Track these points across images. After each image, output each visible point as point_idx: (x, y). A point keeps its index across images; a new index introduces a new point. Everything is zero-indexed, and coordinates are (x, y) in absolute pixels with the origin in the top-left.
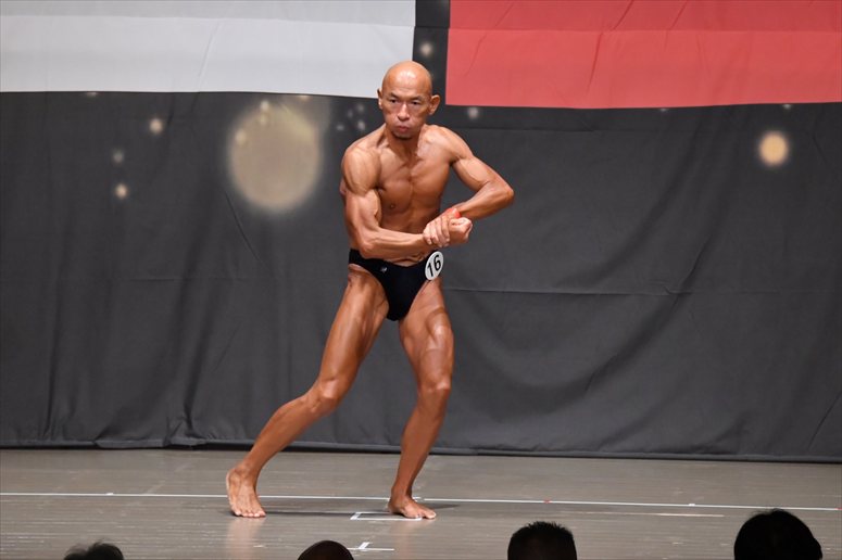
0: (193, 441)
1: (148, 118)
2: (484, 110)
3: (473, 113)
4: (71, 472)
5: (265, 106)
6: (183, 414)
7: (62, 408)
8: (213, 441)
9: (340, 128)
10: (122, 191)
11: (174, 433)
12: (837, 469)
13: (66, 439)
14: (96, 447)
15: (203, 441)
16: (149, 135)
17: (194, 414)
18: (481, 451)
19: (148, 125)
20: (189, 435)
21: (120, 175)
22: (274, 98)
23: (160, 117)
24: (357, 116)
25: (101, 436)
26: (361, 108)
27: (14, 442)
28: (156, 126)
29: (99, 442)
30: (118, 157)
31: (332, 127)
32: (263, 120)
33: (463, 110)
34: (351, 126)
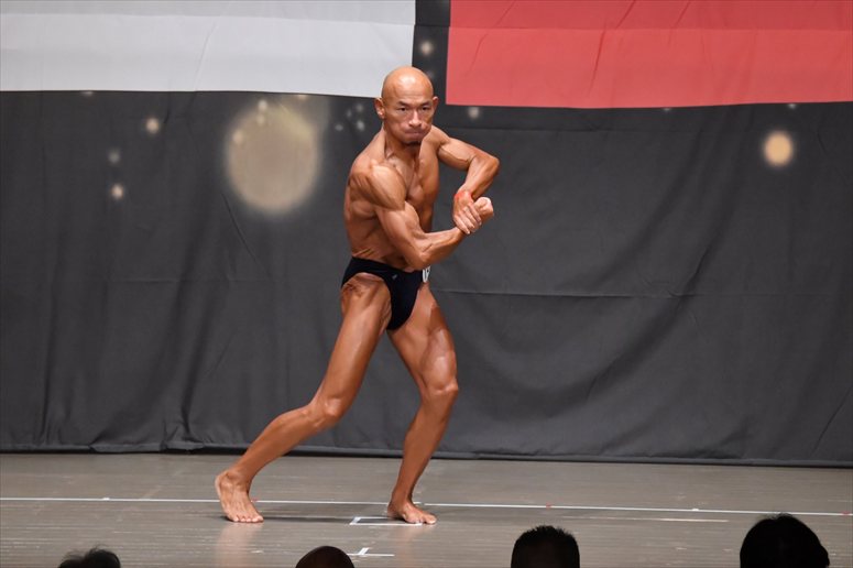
0: (191, 445)
1: (144, 117)
2: (485, 110)
3: (474, 113)
4: (66, 477)
5: (263, 105)
6: (180, 418)
7: (57, 411)
8: (211, 445)
9: (339, 128)
10: (118, 192)
11: (171, 438)
13: (62, 443)
14: (92, 452)
15: (200, 446)
16: (146, 133)
17: (191, 418)
18: (482, 455)
19: (145, 125)
20: (186, 439)
21: (116, 175)
22: (272, 97)
23: (158, 116)
24: (356, 116)
25: (97, 440)
26: (360, 108)
27: (9, 446)
28: (153, 125)
29: (94, 446)
30: (114, 157)
31: (331, 127)
32: (261, 120)
33: (463, 109)
34: (350, 126)
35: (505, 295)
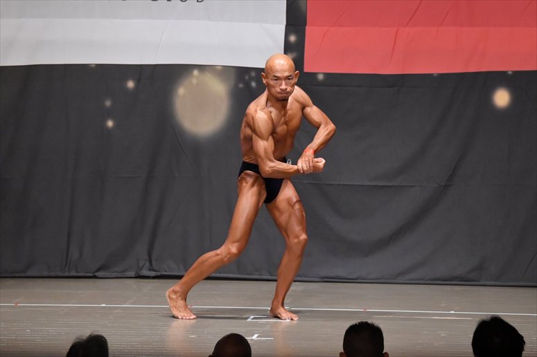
0: (153, 274)
1: (126, 80)
2: (327, 75)
3: (321, 77)
4: (80, 292)
5: (196, 72)
6: (148, 258)
7: (75, 253)
8: (165, 273)
9: (241, 86)
10: (110, 124)
11: (141, 269)
12: (534, 291)
13: (78, 272)
14: (95, 277)
15: (159, 274)
16: (127, 89)
17: (154, 257)
18: (326, 280)
19: (126, 84)
20: (150, 270)
21: (109, 114)
22: (201, 68)
23: (133, 79)
24: (251, 79)
25: (98, 270)
26: (253, 74)
27: (46, 274)
28: (131, 84)
29: (96, 274)
30: (108, 103)
31: (236, 86)
32: (194, 81)
33: (314, 75)
34: (247, 85)
35: (339, 185)
